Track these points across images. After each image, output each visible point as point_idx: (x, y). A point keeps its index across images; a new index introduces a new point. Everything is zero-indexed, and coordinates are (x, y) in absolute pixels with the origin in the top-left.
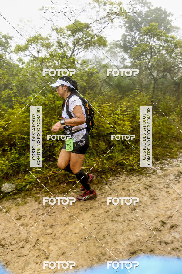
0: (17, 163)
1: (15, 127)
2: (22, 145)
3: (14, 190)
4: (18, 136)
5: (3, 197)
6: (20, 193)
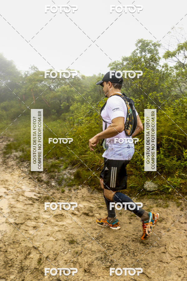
0: (161, 164)
1: (164, 128)
2: (168, 147)
3: (156, 190)
4: (165, 137)
5: (145, 195)
6: (162, 195)
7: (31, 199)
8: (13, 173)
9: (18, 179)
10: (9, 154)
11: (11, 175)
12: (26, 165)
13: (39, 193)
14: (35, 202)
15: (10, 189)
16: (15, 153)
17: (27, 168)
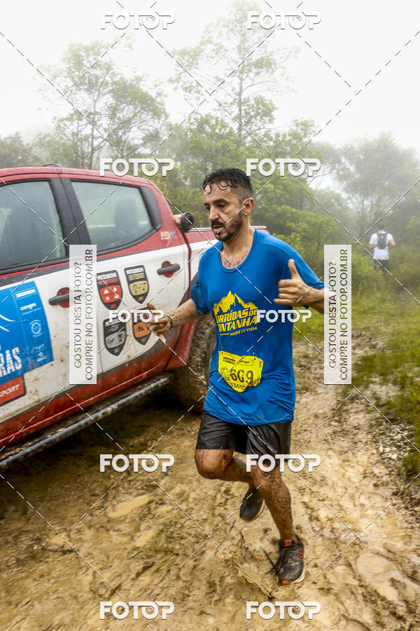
7: (371, 597)
8: (350, 454)
9: (358, 484)
10: (361, 388)
11: (344, 461)
12: (399, 437)
13: (413, 577)
14: (385, 620)
15: (317, 519)
16: (377, 388)
17: (398, 447)
